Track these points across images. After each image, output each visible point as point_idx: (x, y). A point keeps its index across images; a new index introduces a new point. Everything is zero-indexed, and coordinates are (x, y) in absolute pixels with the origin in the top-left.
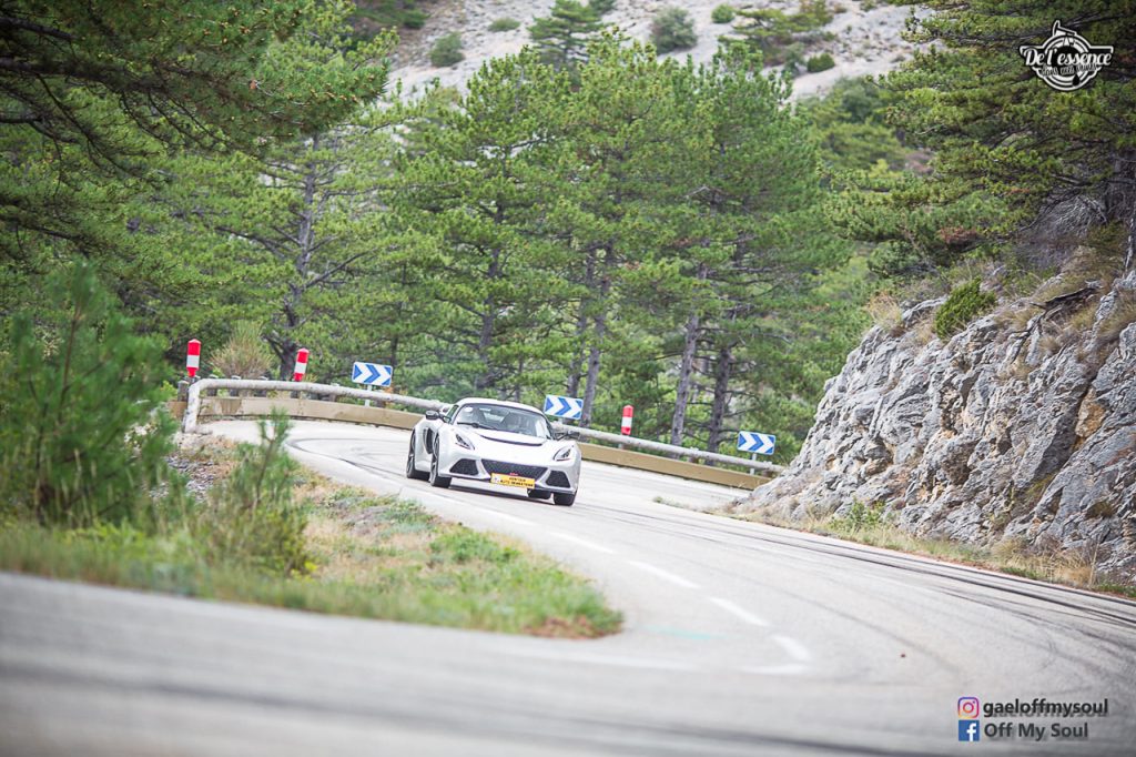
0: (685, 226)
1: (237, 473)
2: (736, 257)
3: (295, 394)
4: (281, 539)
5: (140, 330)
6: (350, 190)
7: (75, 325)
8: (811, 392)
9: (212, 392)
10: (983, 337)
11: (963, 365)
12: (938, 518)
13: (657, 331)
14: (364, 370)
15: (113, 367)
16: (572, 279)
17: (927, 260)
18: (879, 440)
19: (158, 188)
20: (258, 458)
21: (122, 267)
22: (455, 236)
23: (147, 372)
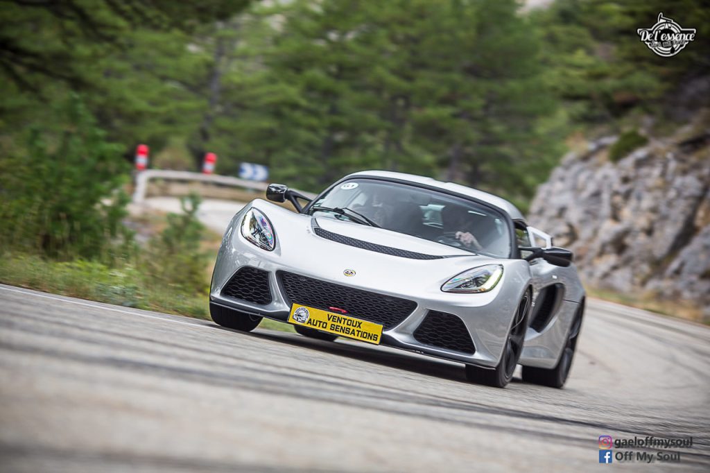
0: (454, 86)
1: (166, 231)
2: (486, 108)
3: (205, 183)
4: (192, 273)
5: (109, 139)
6: (244, 56)
7: (68, 135)
8: (529, 194)
9: (153, 180)
10: (640, 163)
11: (625, 180)
12: (606, 275)
13: (434, 152)
14: (248, 170)
15: (91, 161)
16: (383, 117)
17: (606, 113)
18: (570, 226)
19: (123, 50)
20: (179, 222)
21: (99, 99)
22: (310, 87)
23: (112, 166)
